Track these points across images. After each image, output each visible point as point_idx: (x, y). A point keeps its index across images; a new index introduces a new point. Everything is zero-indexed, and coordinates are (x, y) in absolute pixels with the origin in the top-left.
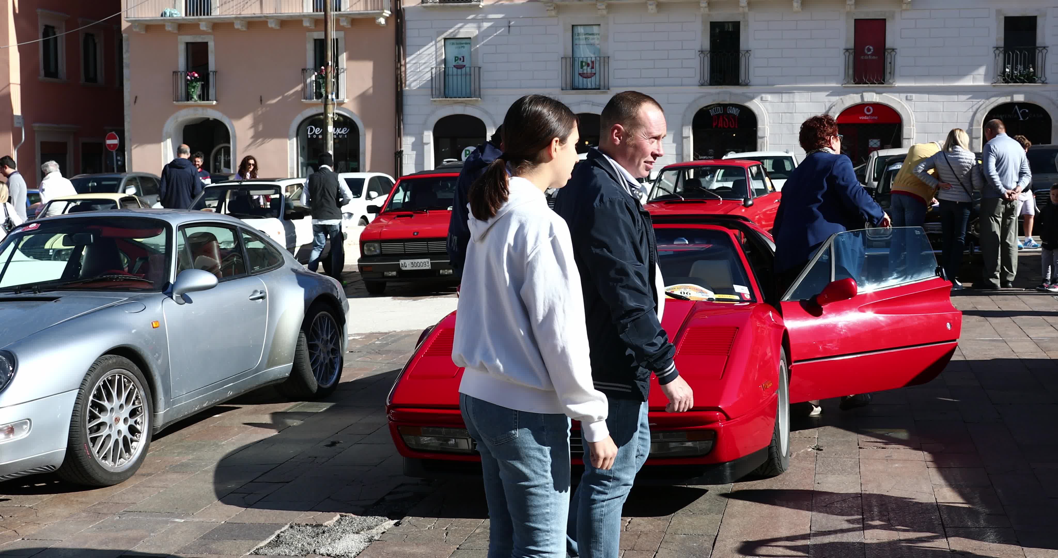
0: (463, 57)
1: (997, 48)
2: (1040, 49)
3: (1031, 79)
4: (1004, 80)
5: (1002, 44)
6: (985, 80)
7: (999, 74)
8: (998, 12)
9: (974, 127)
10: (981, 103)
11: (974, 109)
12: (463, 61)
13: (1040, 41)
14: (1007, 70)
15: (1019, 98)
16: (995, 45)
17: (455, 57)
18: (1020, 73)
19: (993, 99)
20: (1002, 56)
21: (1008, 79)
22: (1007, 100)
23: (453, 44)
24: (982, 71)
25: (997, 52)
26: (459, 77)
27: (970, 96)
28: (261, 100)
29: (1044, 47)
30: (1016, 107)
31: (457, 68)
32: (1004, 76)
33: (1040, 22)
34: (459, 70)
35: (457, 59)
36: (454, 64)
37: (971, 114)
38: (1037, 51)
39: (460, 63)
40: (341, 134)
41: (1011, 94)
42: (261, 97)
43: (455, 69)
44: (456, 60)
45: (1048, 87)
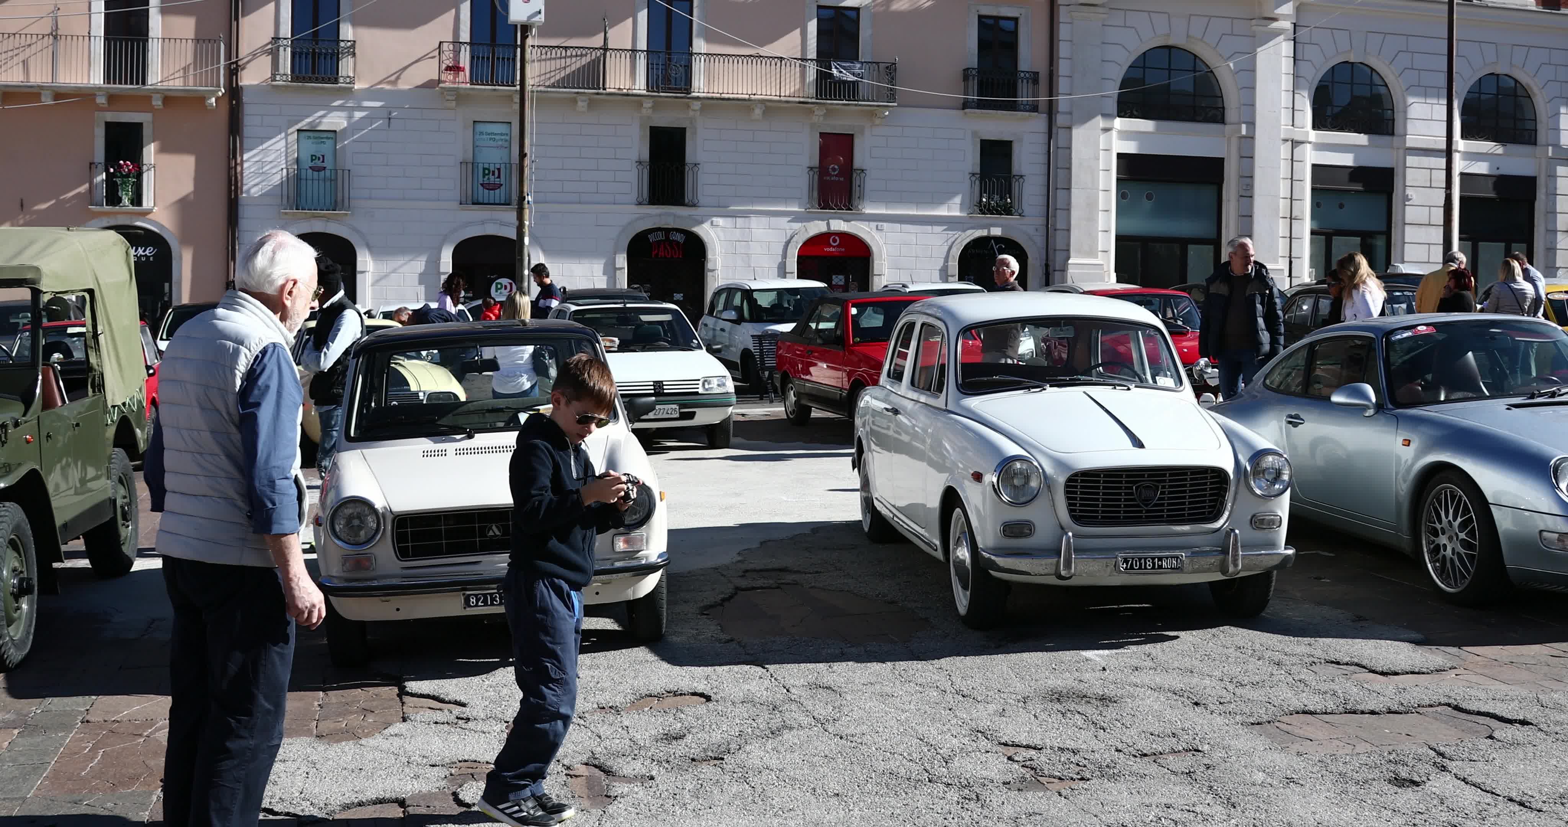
0: (323, 156)
1: (973, 174)
2: (1017, 178)
3: (1007, 210)
4: (980, 210)
5: (977, 170)
6: (961, 210)
7: (975, 203)
8: (974, 134)
9: (949, 263)
10: (956, 236)
11: (950, 242)
12: (323, 162)
13: (1016, 169)
14: (984, 200)
15: (996, 232)
16: (971, 171)
17: (312, 156)
18: (997, 204)
19: (969, 232)
20: (978, 182)
21: (985, 209)
22: (983, 233)
23: (309, 137)
24: (958, 200)
25: (973, 179)
26: (316, 182)
27: (945, 227)
28: (22, 206)
29: (1021, 176)
30: (993, 241)
31: (313, 170)
32: (981, 206)
33: (1016, 148)
34: (316, 173)
35: (314, 158)
36: (311, 164)
37: (947, 248)
38: (1014, 180)
39: (319, 163)
40: (143, 256)
41: (988, 227)
42: (22, 200)
43: (310, 171)
44: (312, 160)
45: (1026, 220)
